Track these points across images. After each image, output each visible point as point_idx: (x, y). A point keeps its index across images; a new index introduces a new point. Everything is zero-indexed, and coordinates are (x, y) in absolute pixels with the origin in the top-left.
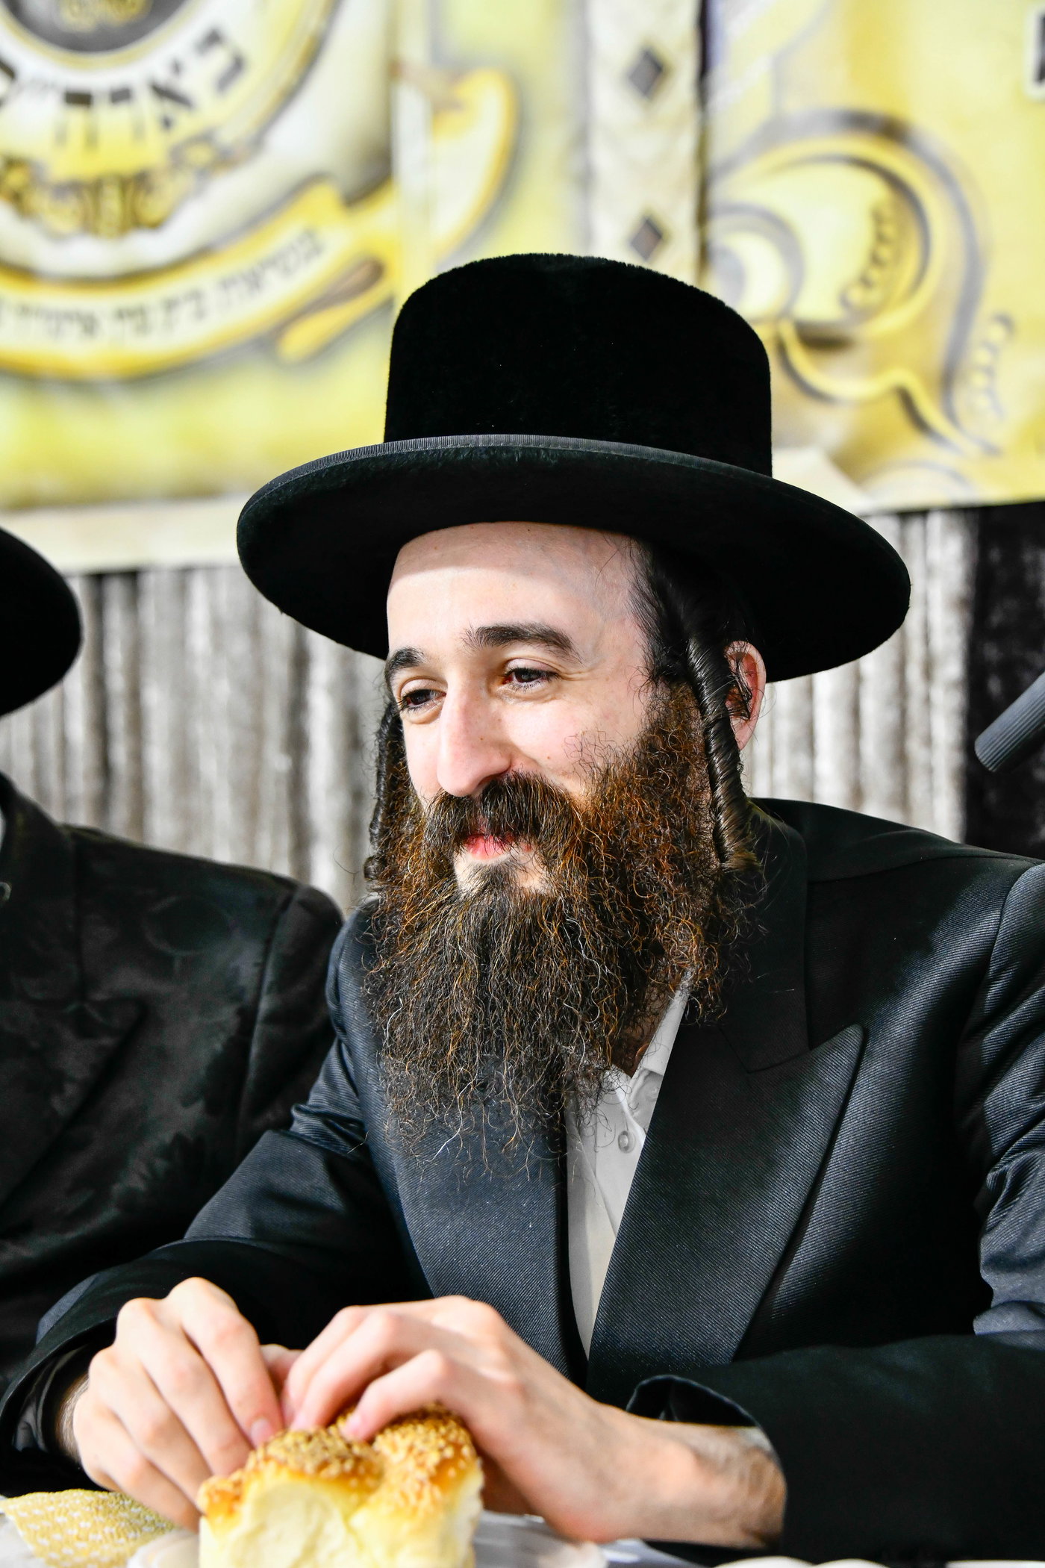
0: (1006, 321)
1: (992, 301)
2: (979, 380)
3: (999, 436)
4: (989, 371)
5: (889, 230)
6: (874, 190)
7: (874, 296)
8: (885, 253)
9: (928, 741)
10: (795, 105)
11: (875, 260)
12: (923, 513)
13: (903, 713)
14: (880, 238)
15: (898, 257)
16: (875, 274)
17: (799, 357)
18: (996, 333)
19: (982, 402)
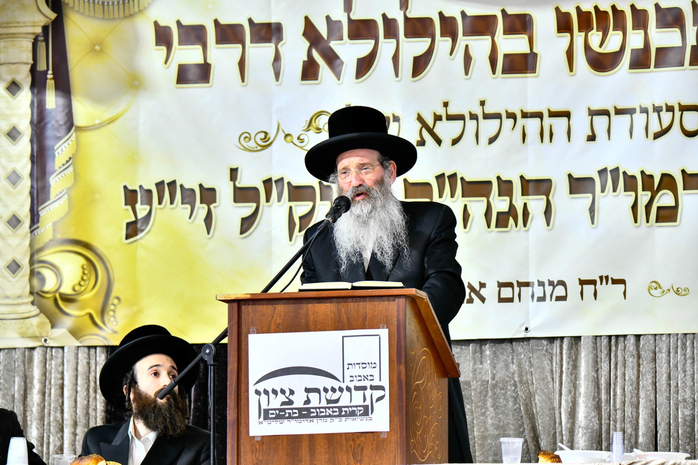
0: (118, 298)
1: (114, 293)
2: (111, 313)
3: (116, 328)
4: (114, 311)
5: (86, 272)
6: (82, 261)
7: (83, 289)
8: (85, 278)
9: (95, 410)
10: (59, 236)
11: (82, 279)
12: (95, 347)
13: (89, 401)
14: (84, 273)
15: (89, 279)
16: (82, 283)
17: (60, 302)
18: (116, 301)
19: (112, 319)
